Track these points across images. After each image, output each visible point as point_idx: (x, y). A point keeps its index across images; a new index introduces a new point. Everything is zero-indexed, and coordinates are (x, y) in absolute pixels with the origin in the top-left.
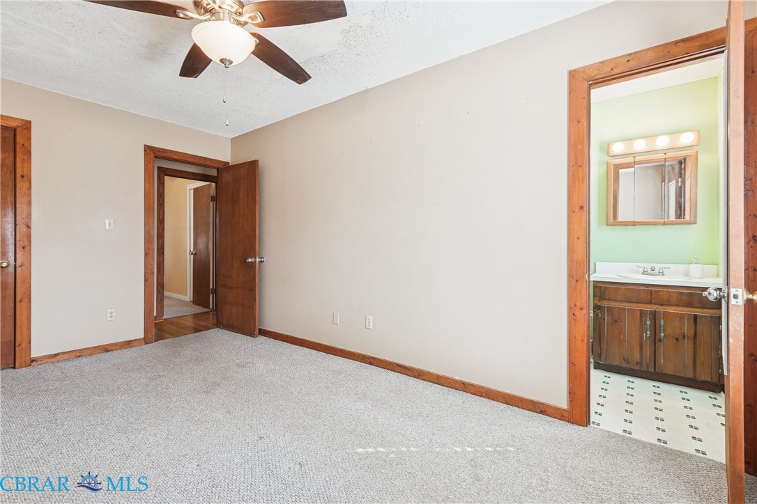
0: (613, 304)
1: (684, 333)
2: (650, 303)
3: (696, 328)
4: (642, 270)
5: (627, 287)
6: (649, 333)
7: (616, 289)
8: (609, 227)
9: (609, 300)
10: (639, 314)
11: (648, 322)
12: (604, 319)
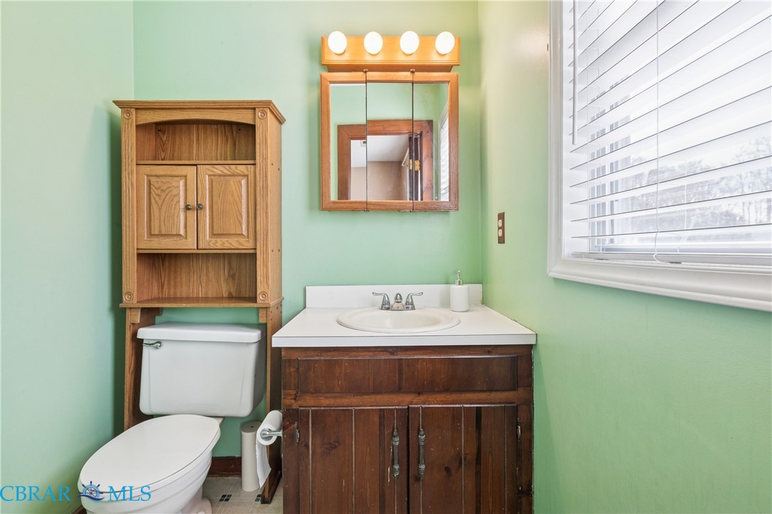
0: (325, 402)
1: (459, 454)
2: (399, 390)
3: (479, 438)
4: (380, 299)
5: (352, 357)
6: (397, 467)
7: (331, 364)
8: (326, 215)
9: (317, 392)
10: (376, 420)
11: (396, 441)
12: (307, 446)
